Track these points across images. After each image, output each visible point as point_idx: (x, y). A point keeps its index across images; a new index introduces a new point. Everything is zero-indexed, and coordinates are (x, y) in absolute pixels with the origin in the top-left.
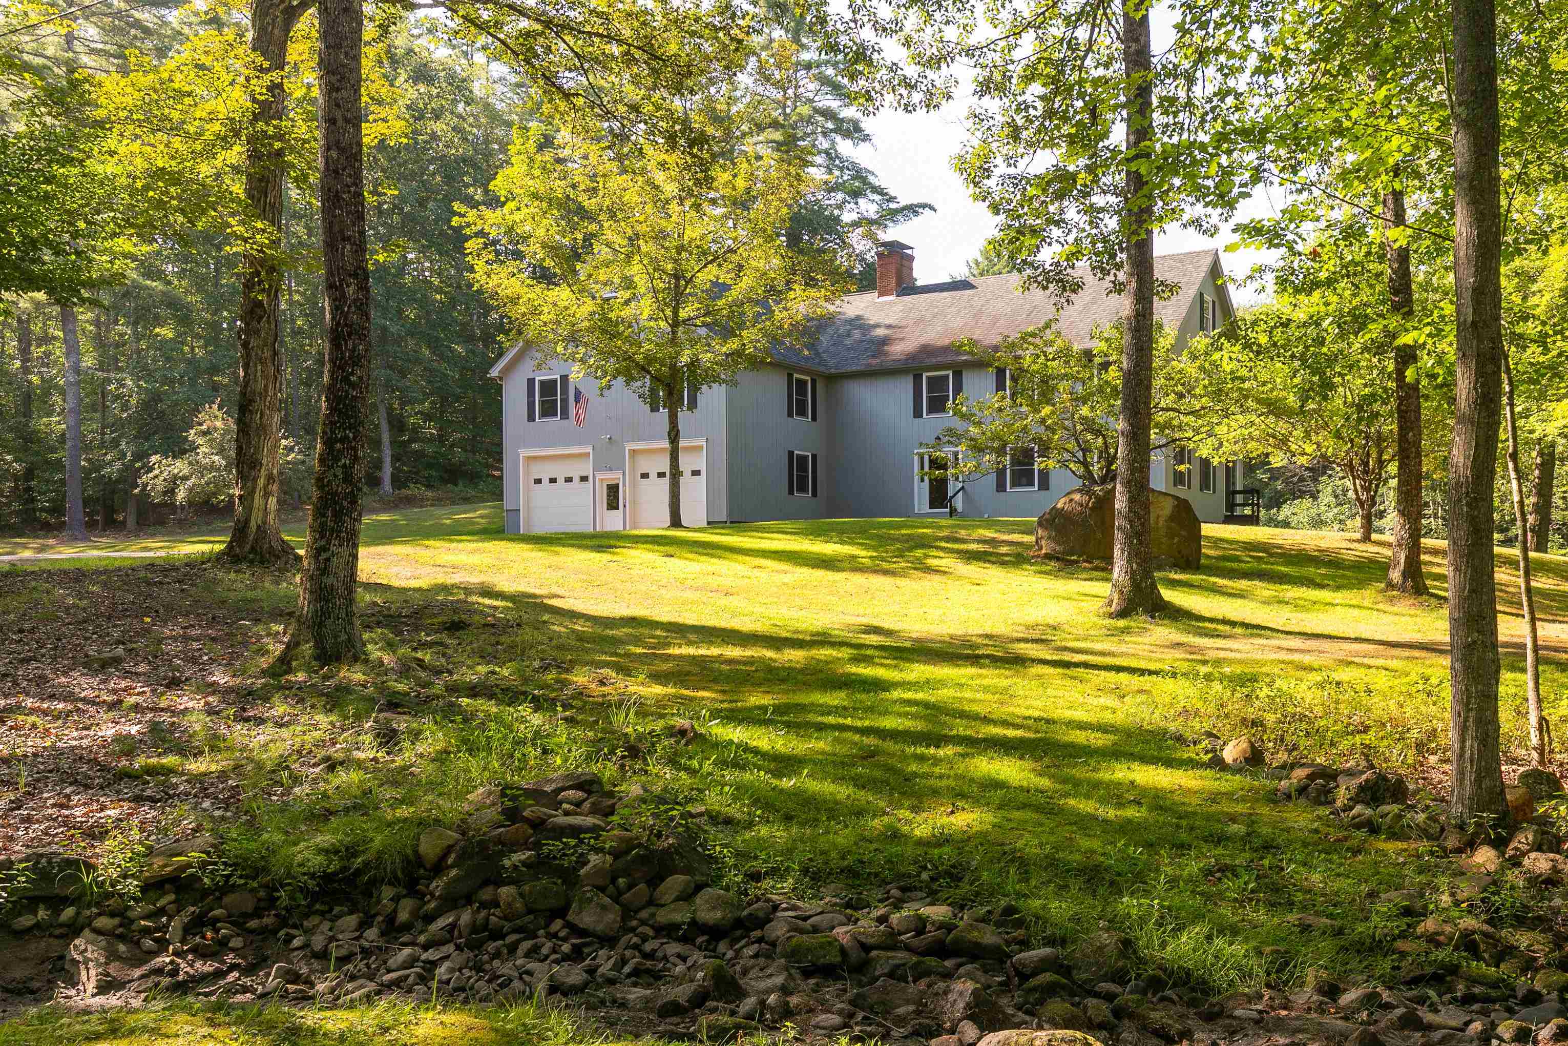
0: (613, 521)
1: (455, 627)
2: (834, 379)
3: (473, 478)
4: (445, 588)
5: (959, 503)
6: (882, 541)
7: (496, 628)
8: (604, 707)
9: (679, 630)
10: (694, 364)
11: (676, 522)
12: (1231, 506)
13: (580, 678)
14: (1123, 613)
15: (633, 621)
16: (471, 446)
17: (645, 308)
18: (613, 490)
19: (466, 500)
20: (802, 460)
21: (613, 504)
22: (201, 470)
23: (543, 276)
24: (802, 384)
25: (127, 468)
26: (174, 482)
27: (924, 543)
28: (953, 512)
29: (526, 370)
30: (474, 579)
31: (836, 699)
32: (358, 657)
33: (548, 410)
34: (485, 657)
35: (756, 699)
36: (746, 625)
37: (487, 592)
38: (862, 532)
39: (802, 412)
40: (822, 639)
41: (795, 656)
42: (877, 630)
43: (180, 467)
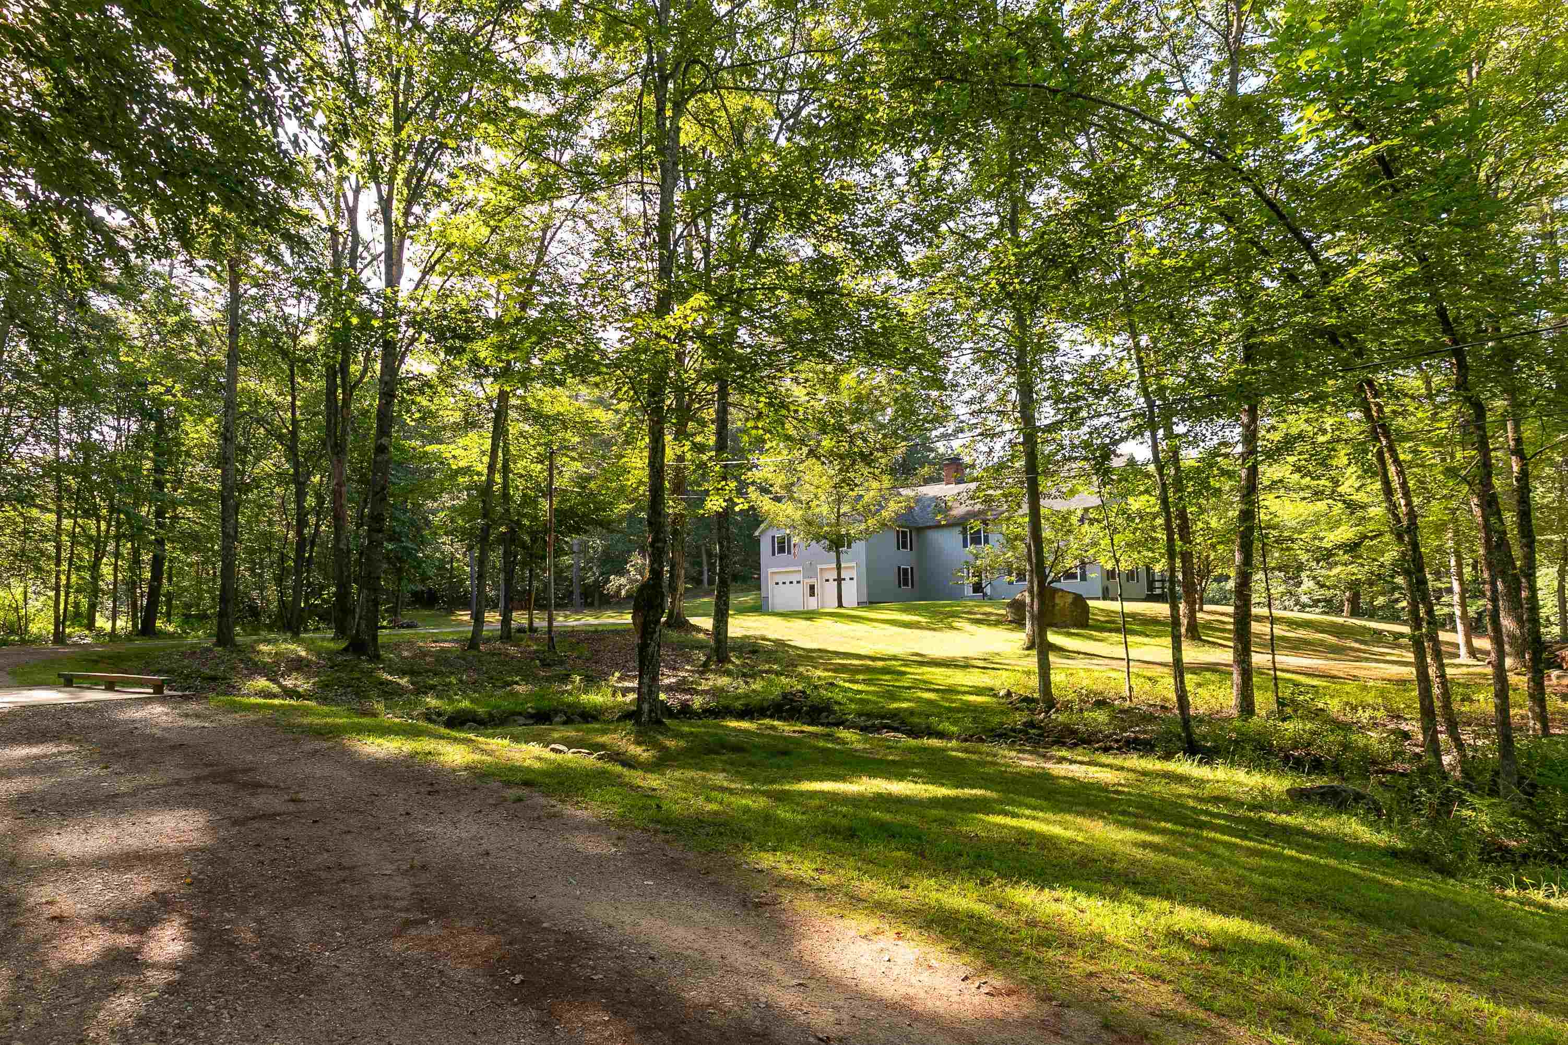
0: (812, 604)
1: (754, 652)
2: (921, 530)
3: (745, 579)
4: (748, 637)
5: (988, 590)
6: (934, 614)
7: (769, 652)
8: (808, 678)
9: (837, 654)
10: (848, 534)
11: (840, 605)
12: (1151, 587)
13: (801, 669)
14: (1028, 649)
15: (820, 650)
16: (744, 563)
17: (825, 510)
18: (812, 588)
19: (742, 591)
20: (906, 570)
21: (812, 594)
22: (631, 581)
23: (778, 499)
24: (904, 533)
25: (596, 581)
26: (619, 588)
27: (954, 615)
28: (985, 595)
29: (770, 533)
30: (758, 633)
31: (887, 677)
32: (730, 661)
33: (782, 550)
34: (768, 662)
35: (861, 677)
36: (863, 652)
37: (764, 639)
38: (926, 609)
39: (904, 547)
40: (895, 658)
41: (880, 664)
42: (917, 655)
43: (623, 580)
